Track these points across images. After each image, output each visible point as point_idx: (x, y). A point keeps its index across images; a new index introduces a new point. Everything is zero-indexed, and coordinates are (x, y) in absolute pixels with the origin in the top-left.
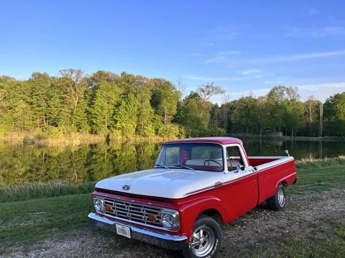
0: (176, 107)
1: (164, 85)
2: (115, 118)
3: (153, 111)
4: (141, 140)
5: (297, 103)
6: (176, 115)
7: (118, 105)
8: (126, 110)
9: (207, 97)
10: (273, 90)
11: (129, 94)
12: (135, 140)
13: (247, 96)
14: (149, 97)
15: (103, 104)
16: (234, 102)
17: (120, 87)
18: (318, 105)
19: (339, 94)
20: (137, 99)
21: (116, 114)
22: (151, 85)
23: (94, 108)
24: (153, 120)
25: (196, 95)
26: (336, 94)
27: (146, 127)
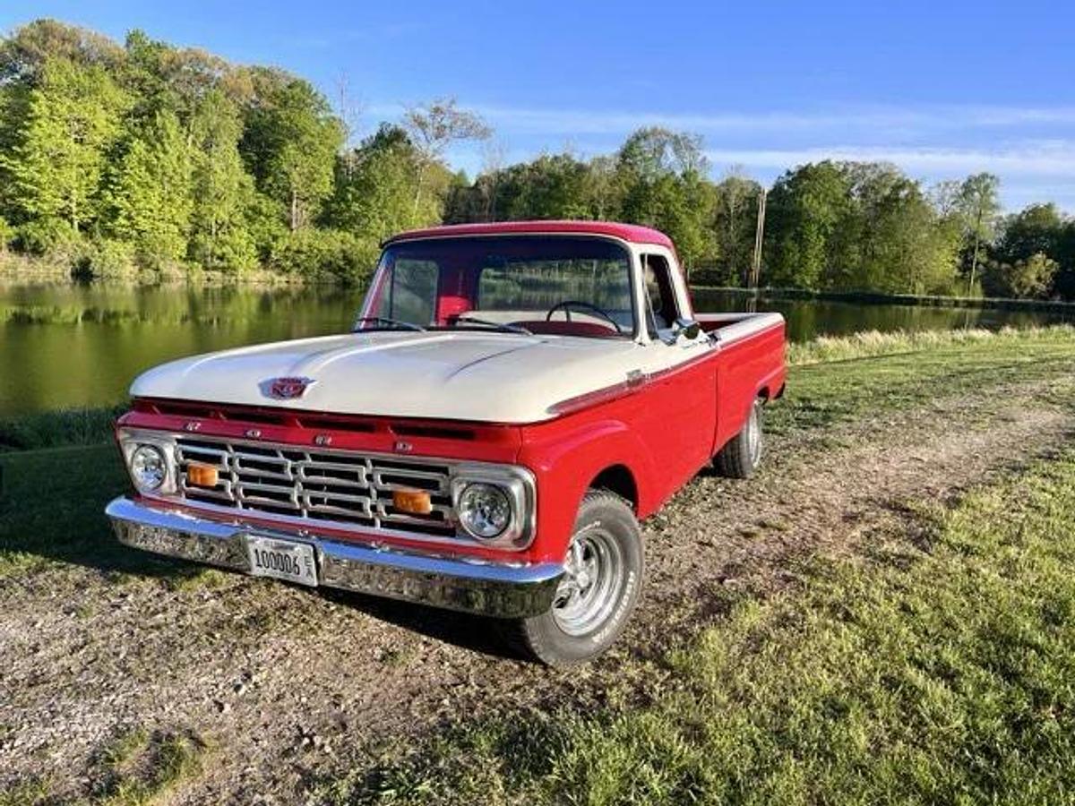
0: (332, 173)
1: (288, 92)
2: (110, 198)
3: (249, 179)
4: (209, 280)
5: (699, 185)
6: (333, 200)
7: (116, 152)
8: (150, 171)
9: (435, 144)
10: (634, 140)
11: (157, 113)
12: (188, 279)
13: (558, 154)
14: (233, 130)
15: (60, 146)
16: (517, 171)
17: (123, 85)
18: (753, 195)
19: (810, 164)
20: (191, 137)
21: (112, 182)
22: (240, 90)
23: (23, 157)
24: (250, 212)
25: (398, 135)
26: (804, 165)
27: (227, 237)
